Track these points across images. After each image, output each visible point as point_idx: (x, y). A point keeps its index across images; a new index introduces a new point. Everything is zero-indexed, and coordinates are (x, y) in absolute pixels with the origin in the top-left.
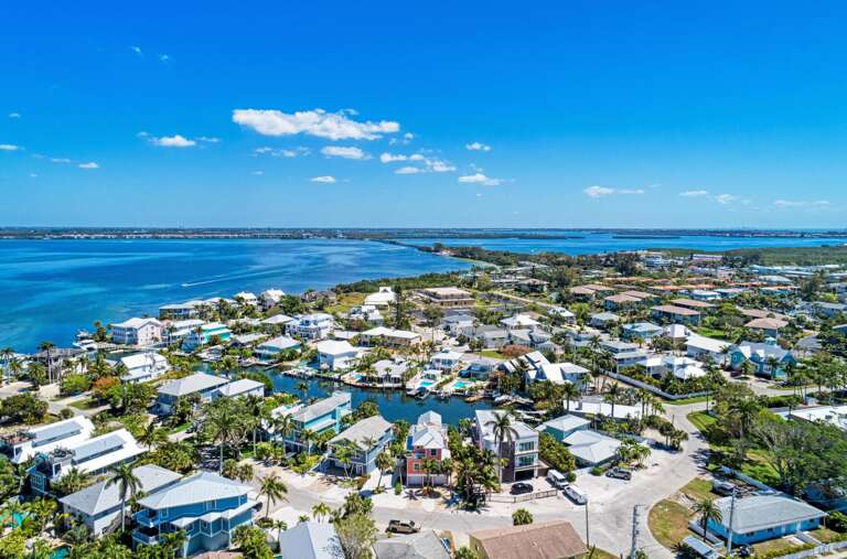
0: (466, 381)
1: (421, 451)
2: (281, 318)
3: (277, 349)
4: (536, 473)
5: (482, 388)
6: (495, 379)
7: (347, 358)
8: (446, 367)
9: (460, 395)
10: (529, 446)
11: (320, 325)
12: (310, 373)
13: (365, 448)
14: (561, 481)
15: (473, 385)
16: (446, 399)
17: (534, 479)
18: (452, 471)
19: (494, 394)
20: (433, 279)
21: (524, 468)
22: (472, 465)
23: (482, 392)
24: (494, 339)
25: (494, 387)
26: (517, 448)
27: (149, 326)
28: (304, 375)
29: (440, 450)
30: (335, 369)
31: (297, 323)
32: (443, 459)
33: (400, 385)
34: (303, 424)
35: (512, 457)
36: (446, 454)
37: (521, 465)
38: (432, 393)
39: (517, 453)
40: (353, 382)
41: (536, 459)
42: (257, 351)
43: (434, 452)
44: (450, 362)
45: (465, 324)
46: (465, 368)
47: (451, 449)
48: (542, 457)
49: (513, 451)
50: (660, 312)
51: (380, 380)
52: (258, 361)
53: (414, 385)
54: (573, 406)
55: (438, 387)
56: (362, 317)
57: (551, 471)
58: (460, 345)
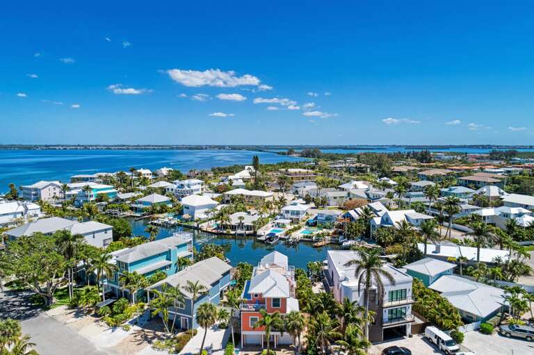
0: (312, 229)
1: (259, 300)
2: (163, 184)
3: (150, 203)
4: (409, 331)
5: (328, 235)
6: (340, 226)
7: (207, 210)
8: (294, 217)
9: (308, 241)
10: (401, 294)
11: (192, 188)
12: (173, 222)
13: (190, 296)
14: (449, 343)
15: (320, 232)
16: (295, 244)
17: (407, 338)
18: (300, 329)
19: (340, 239)
20: (286, 165)
21: (395, 324)
22: (328, 322)
23: (328, 238)
24: (335, 198)
25: (340, 233)
26: (386, 297)
27: (51, 187)
28: (167, 223)
29: (284, 300)
30: (196, 218)
31: (175, 187)
32: (288, 312)
33: (252, 232)
34: (126, 266)
35: (380, 308)
36: (293, 305)
37: (391, 320)
38: (281, 239)
39: (386, 304)
40: (209, 230)
41: (409, 311)
42: (134, 205)
43: (276, 302)
44: (298, 213)
45: (309, 188)
46: (312, 218)
47: (298, 297)
48: (417, 310)
49: (381, 302)
50: (466, 181)
51: (233, 228)
52: (133, 214)
53: (264, 232)
54: (431, 248)
55: (287, 234)
56: (227, 183)
57: (428, 328)
58: (306, 203)
